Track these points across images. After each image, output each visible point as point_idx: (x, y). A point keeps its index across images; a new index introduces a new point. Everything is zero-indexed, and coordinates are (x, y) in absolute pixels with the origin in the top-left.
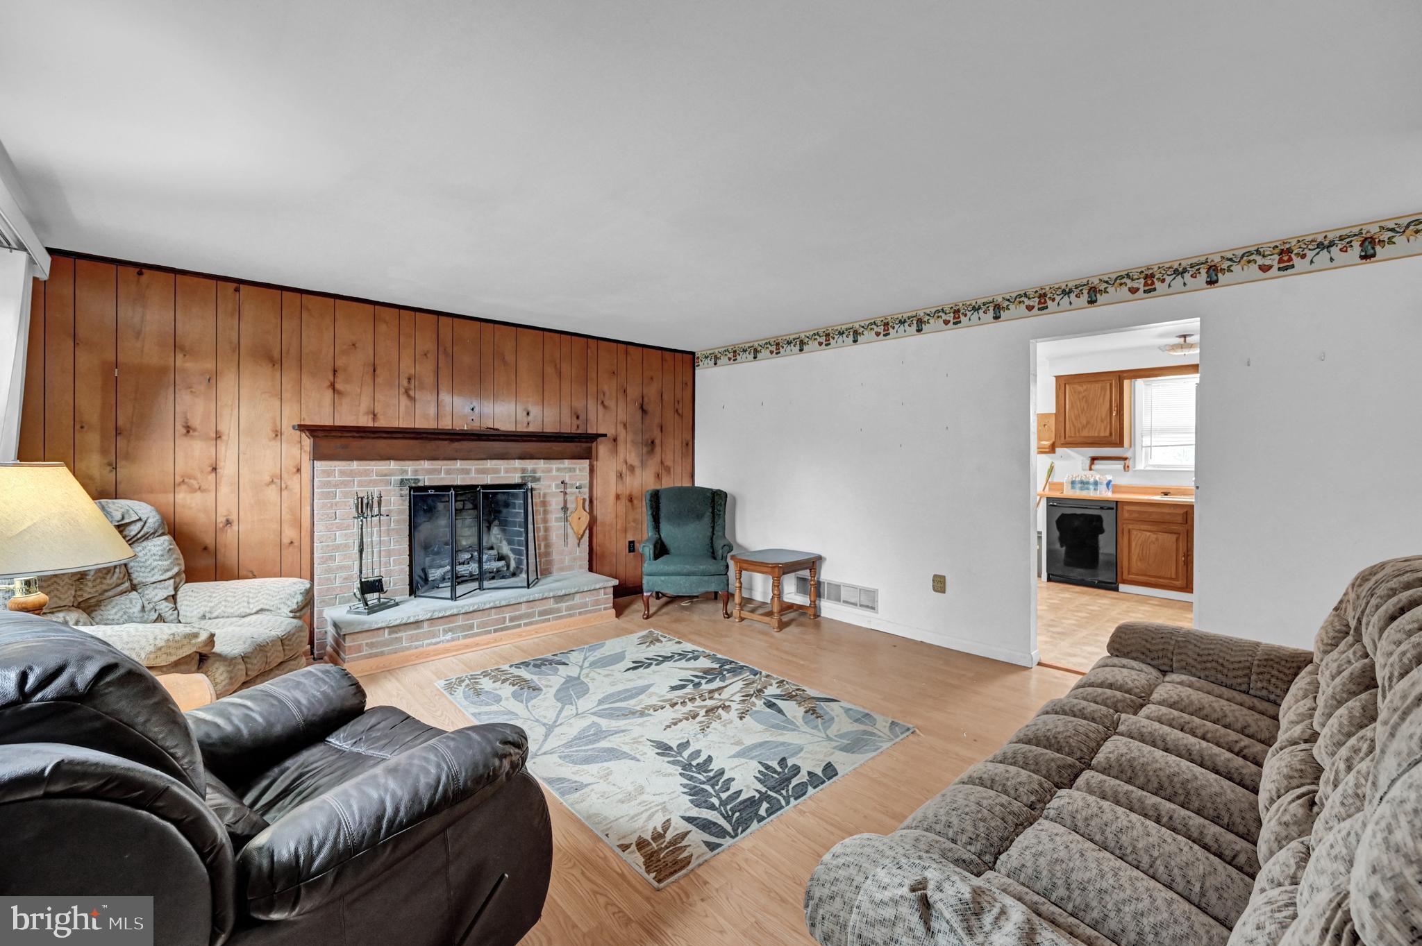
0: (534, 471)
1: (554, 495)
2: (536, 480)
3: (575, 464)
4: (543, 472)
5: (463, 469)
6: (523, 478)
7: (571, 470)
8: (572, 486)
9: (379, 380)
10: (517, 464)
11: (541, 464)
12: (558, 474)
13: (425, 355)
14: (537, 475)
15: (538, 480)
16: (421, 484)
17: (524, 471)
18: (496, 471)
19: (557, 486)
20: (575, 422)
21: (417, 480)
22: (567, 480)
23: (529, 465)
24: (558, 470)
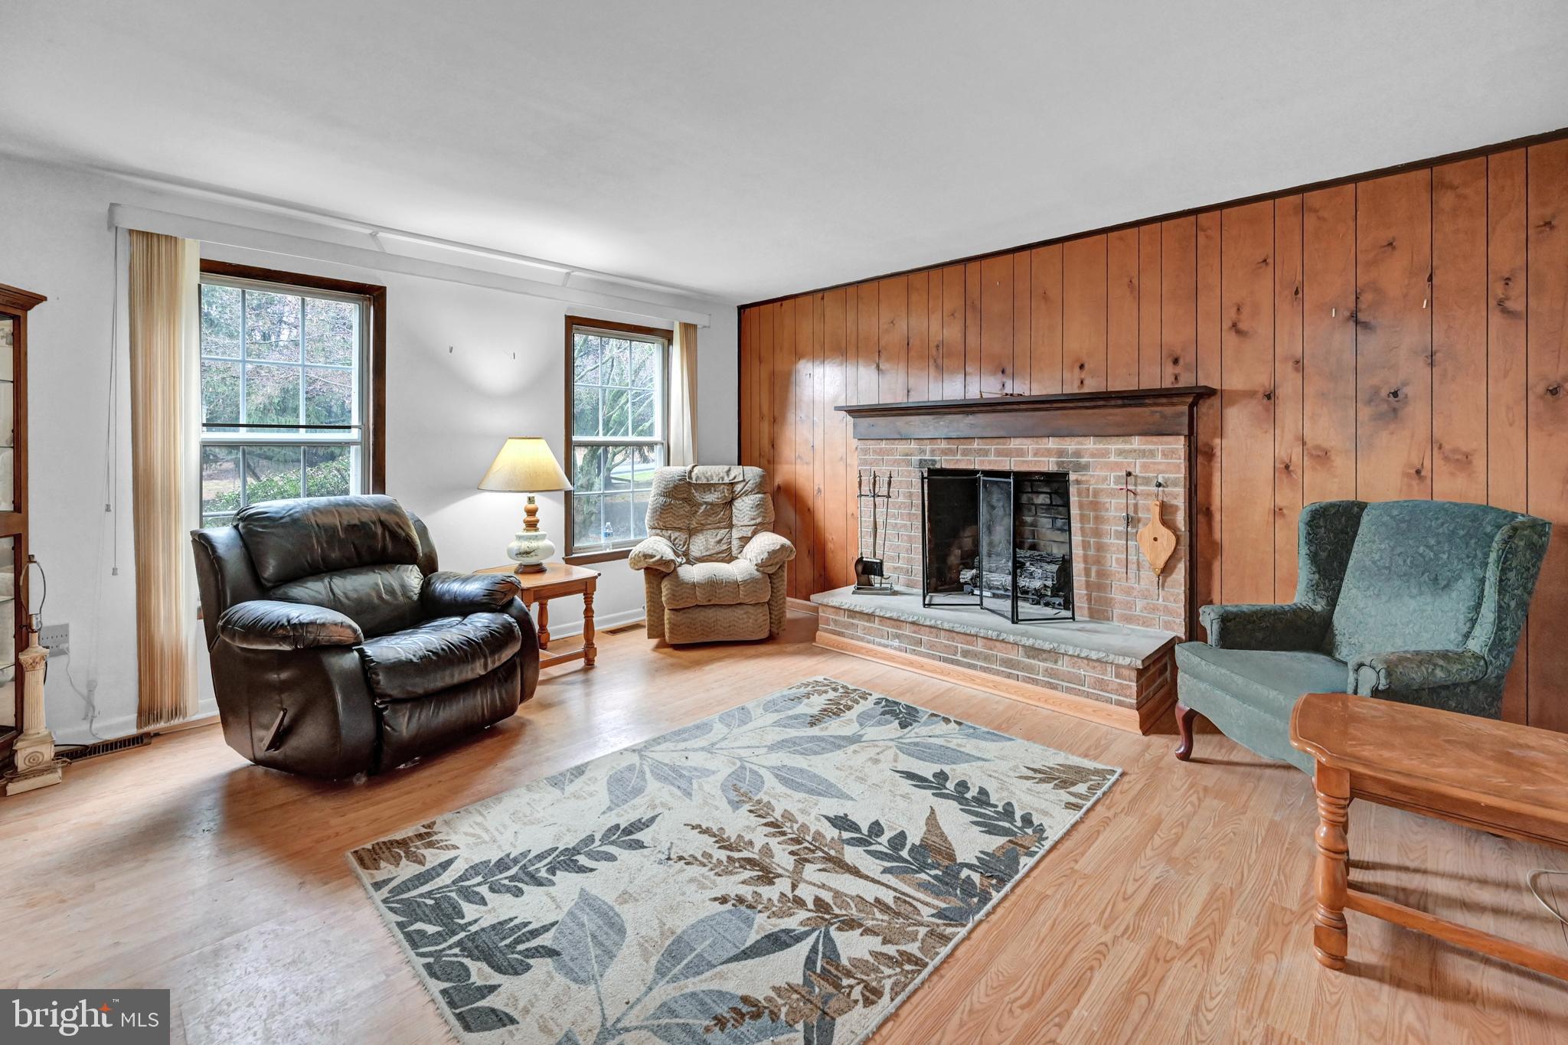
0: (1078, 454)
1: (1112, 494)
2: (1080, 468)
3: (1155, 443)
4: (1093, 455)
5: (981, 449)
6: (1059, 464)
7: (1143, 453)
8: (1147, 481)
9: (912, 353)
10: (1052, 443)
11: (1090, 444)
12: (1120, 459)
13: (953, 315)
14: (1083, 460)
15: (1085, 467)
16: (938, 466)
17: (1061, 453)
18: (1020, 453)
19: (1117, 480)
20: (1170, 369)
21: (934, 462)
22: (1137, 471)
23: (1071, 445)
24: (1120, 453)
